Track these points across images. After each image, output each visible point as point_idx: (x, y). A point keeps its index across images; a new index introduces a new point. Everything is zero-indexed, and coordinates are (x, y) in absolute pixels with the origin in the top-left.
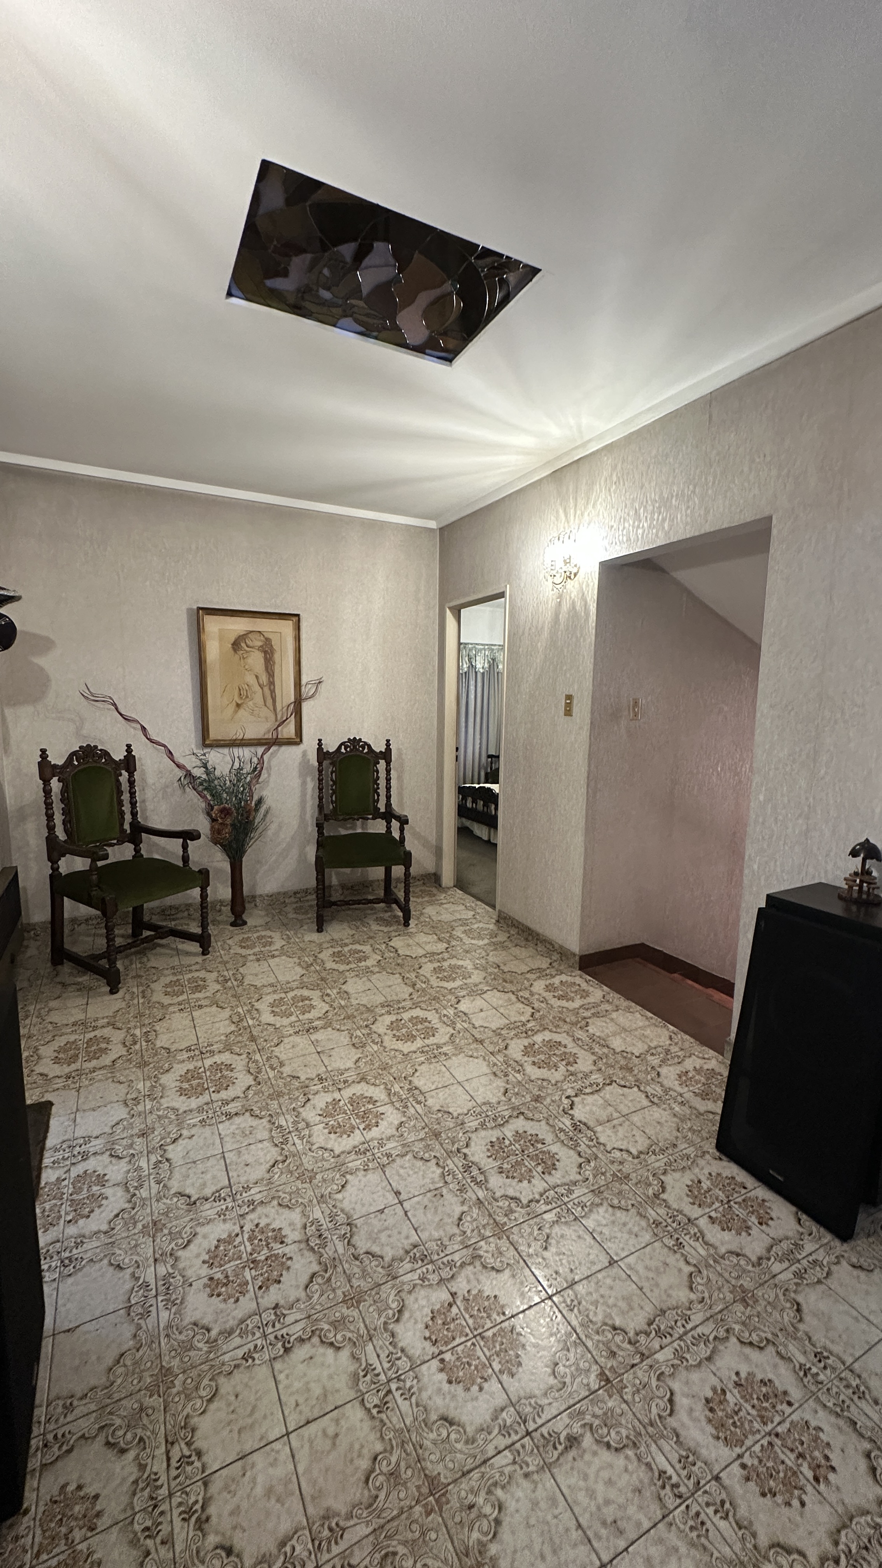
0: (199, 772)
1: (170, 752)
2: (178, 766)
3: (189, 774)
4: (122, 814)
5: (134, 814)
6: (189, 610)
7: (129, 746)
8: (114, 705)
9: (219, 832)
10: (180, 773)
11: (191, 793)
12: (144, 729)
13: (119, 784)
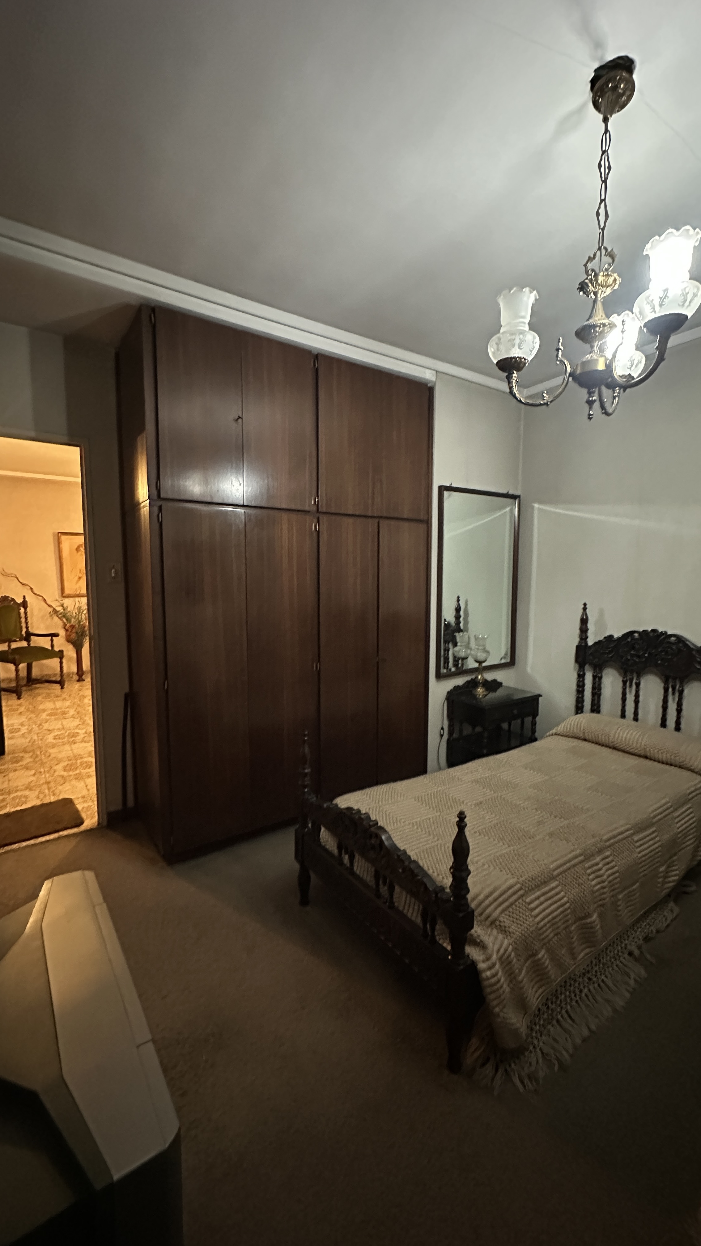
0: (59, 609)
1: (45, 600)
2: (49, 606)
3: (54, 609)
4: (21, 628)
5: (27, 628)
6: (54, 534)
7: (24, 596)
8: (17, 578)
9: (70, 636)
10: (51, 610)
11: (56, 619)
12: (31, 589)
13: (19, 614)
